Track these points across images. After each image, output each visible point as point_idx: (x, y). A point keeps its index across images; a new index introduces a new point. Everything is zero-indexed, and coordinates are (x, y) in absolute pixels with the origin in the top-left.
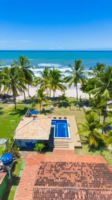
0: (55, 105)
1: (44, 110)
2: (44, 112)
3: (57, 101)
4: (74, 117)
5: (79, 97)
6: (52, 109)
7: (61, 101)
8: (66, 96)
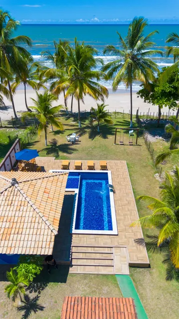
0: (81, 131)
1: (54, 143)
2: (54, 149)
3: (87, 122)
4: (125, 162)
5: (134, 113)
6: (75, 142)
7: (95, 123)
8: (105, 110)
